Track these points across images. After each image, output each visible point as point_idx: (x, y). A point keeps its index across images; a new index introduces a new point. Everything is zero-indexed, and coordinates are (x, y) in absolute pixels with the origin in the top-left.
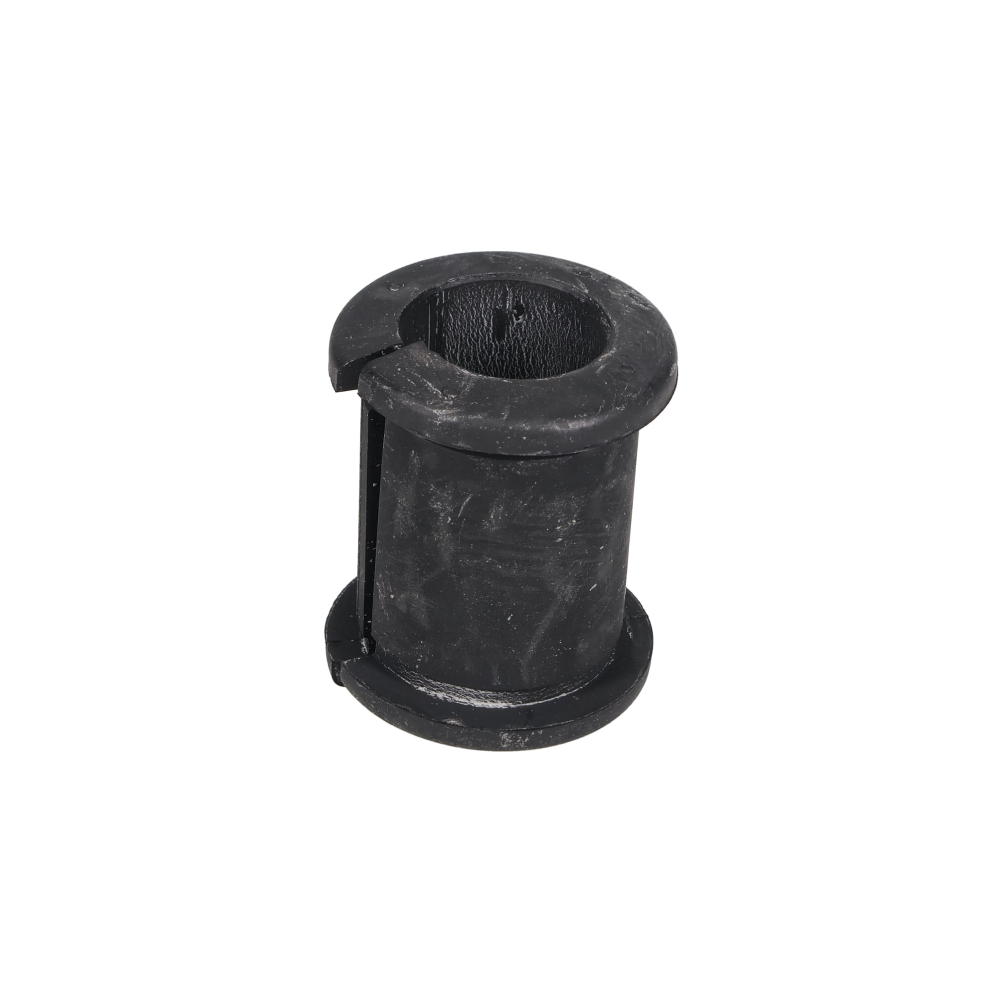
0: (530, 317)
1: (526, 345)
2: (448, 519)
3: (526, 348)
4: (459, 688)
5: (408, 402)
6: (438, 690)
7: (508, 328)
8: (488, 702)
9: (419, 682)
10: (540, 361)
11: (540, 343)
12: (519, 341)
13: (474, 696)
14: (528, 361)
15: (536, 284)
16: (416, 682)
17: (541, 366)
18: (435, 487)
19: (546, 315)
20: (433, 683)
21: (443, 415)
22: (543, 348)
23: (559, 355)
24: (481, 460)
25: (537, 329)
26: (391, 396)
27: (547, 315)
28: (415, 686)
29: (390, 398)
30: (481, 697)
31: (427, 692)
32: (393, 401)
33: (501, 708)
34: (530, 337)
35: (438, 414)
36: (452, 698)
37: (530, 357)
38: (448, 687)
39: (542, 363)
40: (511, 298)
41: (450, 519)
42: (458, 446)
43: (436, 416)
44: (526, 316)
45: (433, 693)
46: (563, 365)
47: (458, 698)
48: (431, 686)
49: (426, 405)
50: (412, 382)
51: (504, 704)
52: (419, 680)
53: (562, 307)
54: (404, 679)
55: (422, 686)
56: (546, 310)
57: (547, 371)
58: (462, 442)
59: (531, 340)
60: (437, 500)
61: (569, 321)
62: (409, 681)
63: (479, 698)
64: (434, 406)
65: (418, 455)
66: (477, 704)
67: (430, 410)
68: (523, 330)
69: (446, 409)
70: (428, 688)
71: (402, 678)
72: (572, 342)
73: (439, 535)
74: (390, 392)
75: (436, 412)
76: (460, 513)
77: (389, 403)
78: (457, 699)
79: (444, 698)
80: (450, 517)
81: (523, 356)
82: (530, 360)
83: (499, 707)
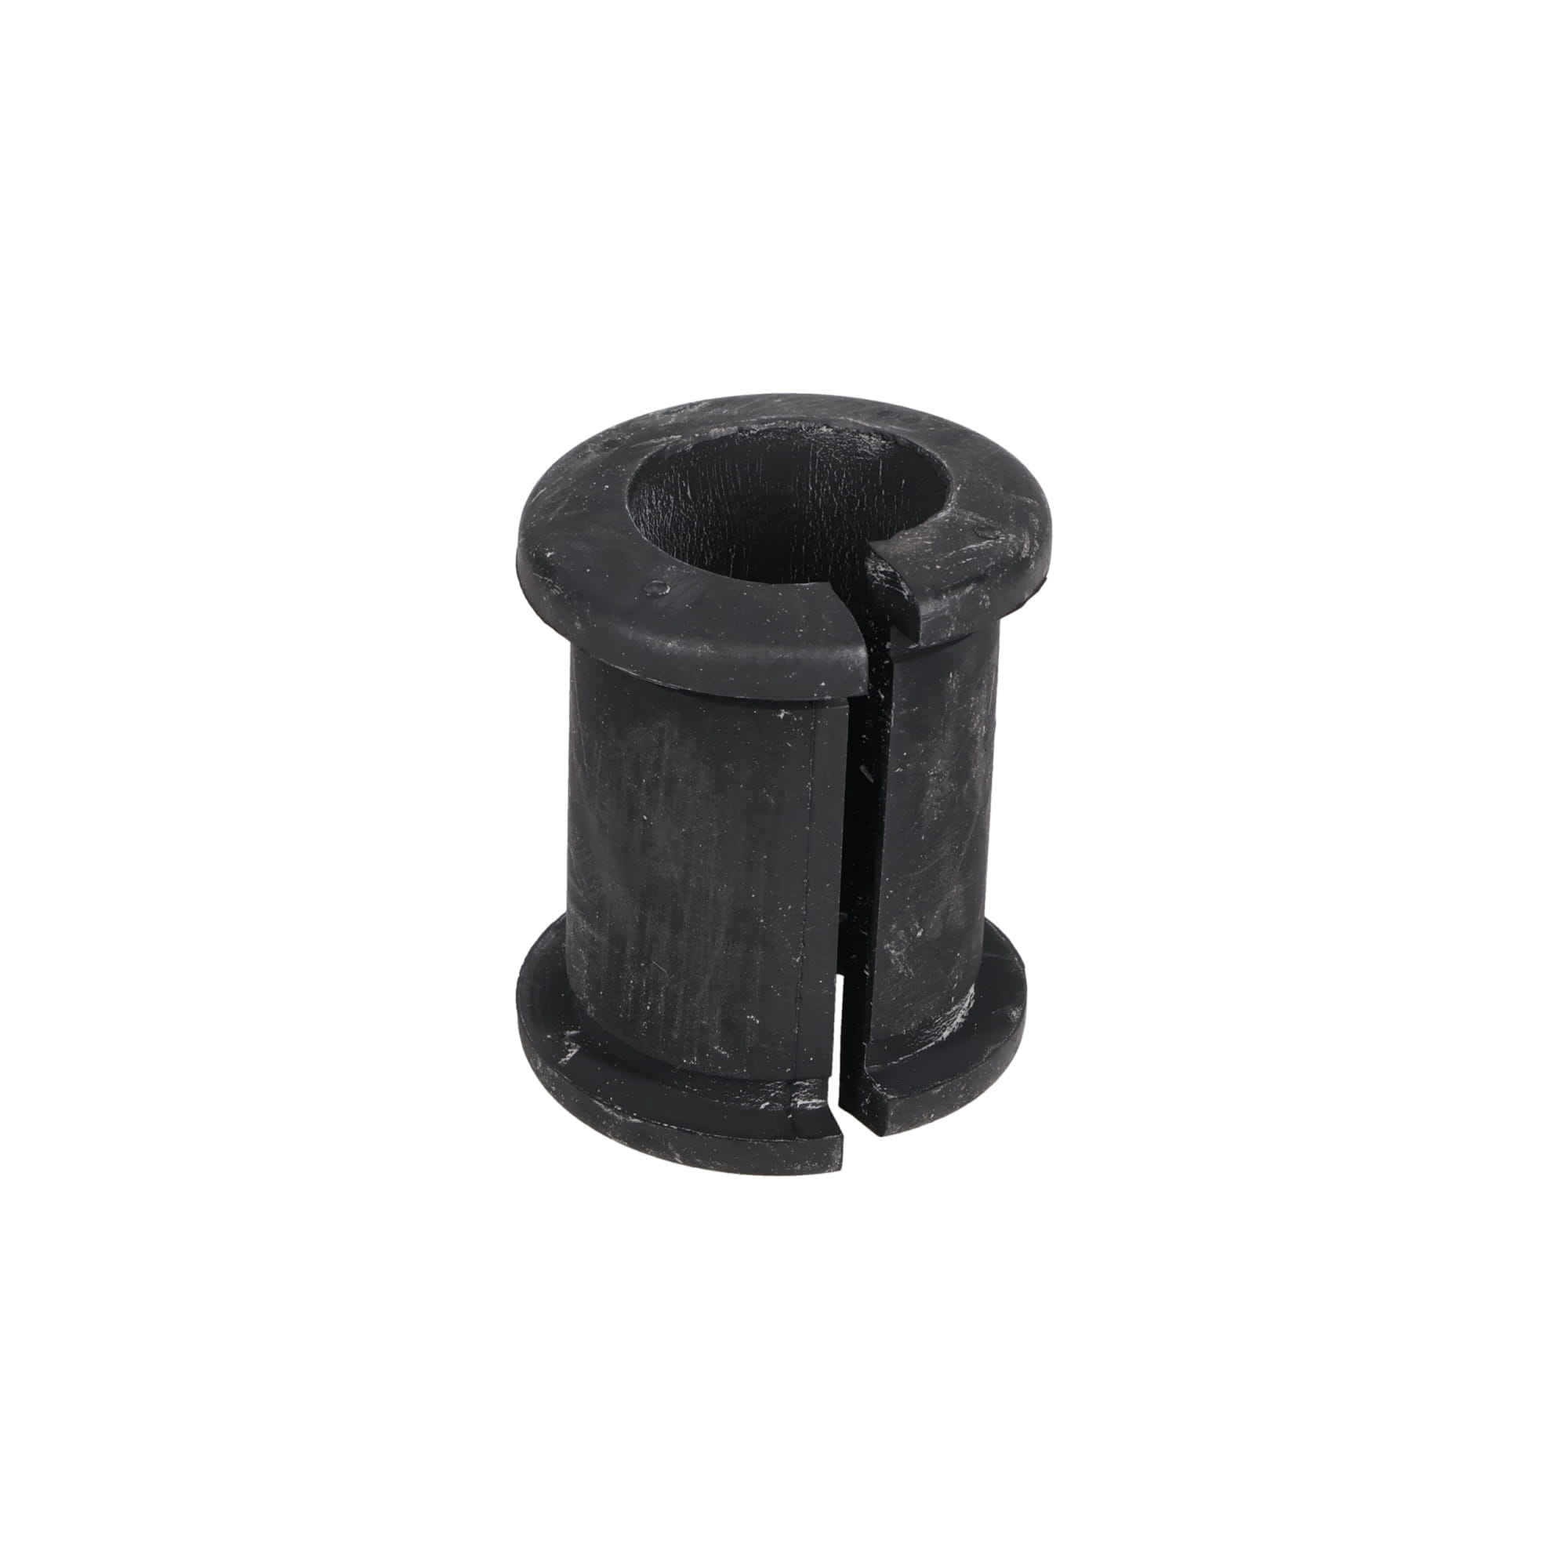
16: (927, 1039)
31: (951, 1030)
45: (955, 1025)
70: (946, 1027)
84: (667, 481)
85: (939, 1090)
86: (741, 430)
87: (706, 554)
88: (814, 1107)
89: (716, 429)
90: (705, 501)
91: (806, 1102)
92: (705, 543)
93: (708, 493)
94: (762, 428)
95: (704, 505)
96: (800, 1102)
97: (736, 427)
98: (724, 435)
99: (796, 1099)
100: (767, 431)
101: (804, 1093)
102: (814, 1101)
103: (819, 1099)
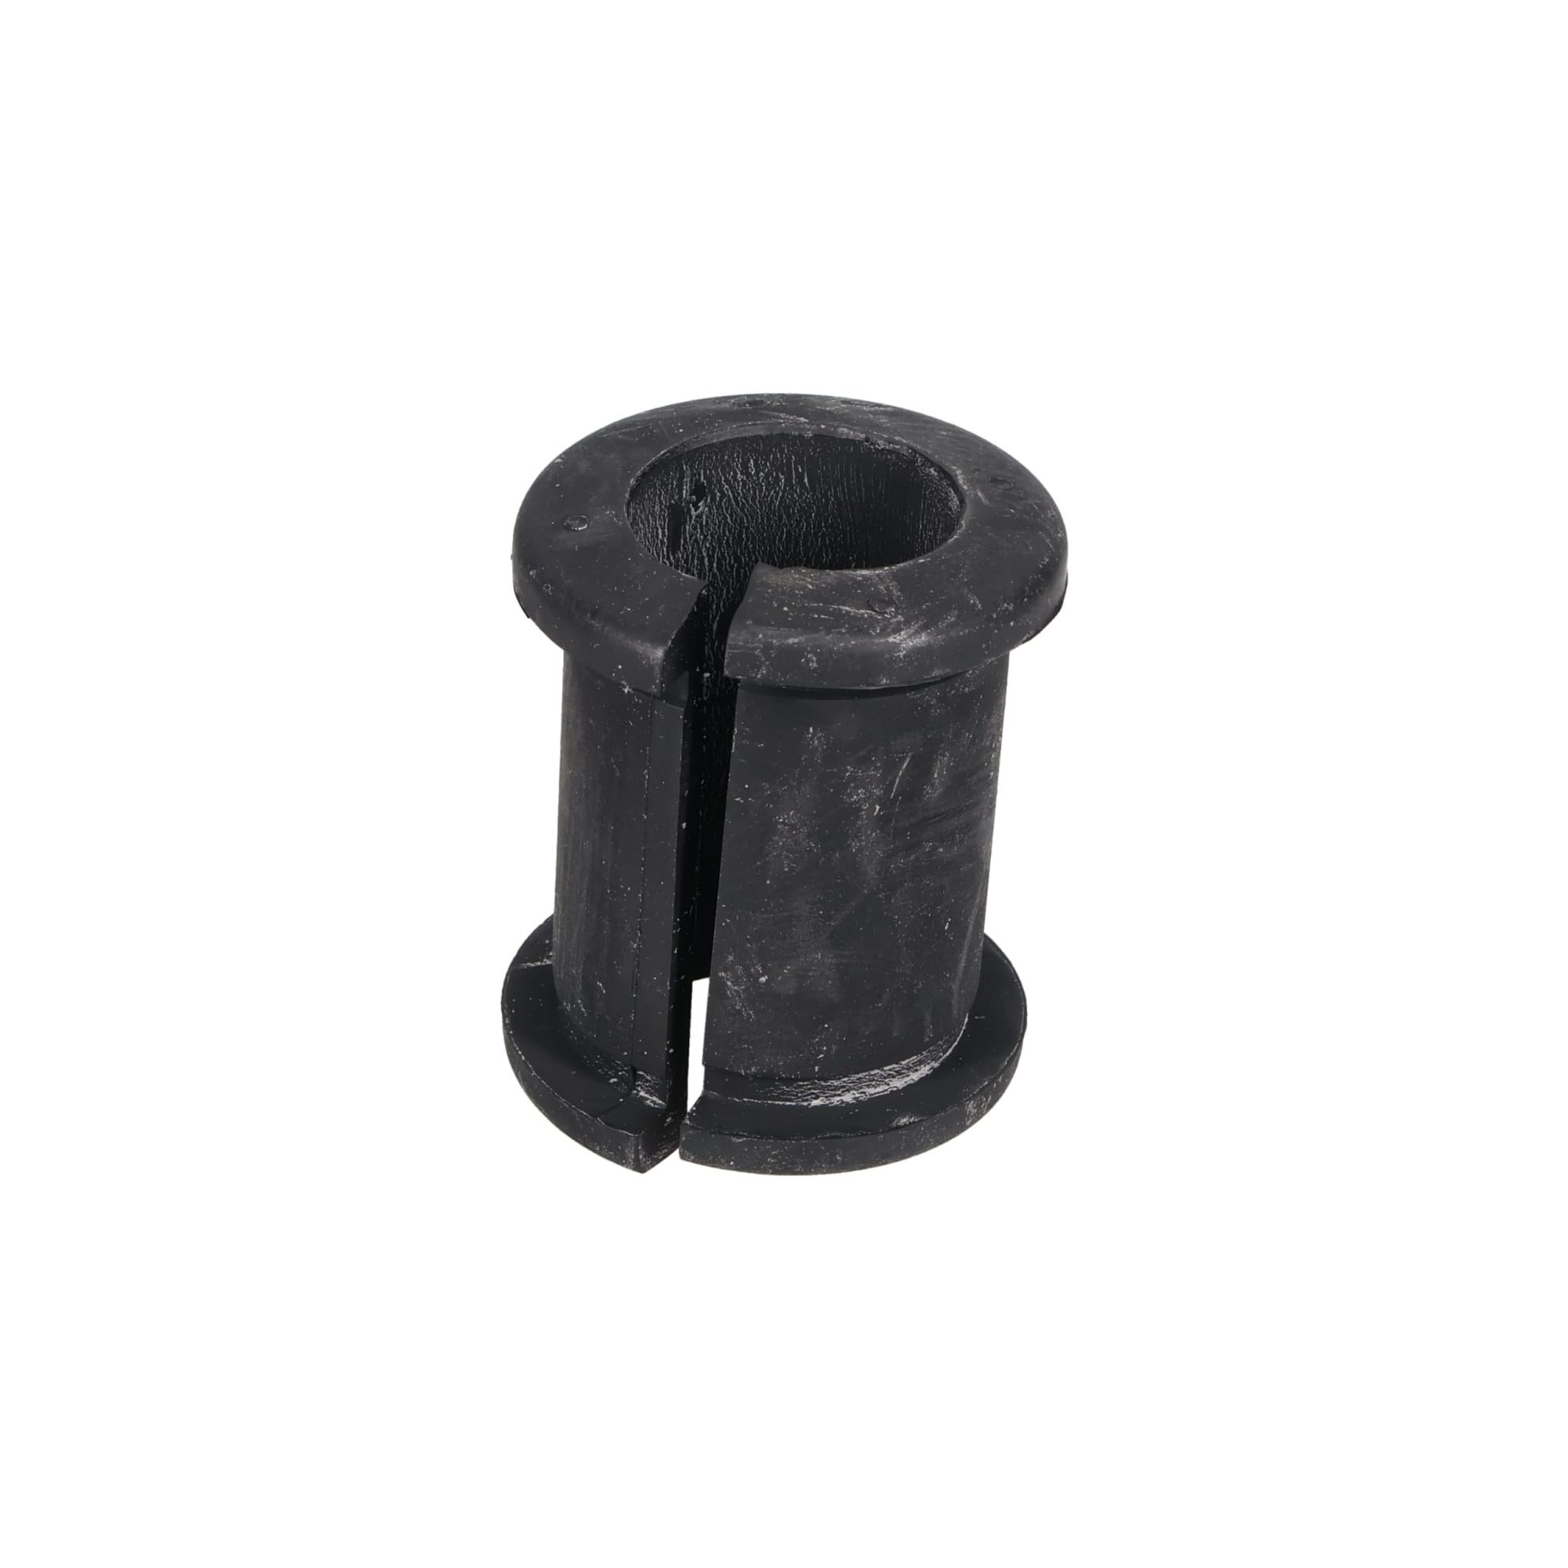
0: (713, 499)
1: (708, 545)
2: (875, 808)
3: (708, 549)
4: (876, 1071)
5: (842, 644)
6: (843, 1092)
7: (685, 528)
8: (911, 1073)
9: (813, 1093)
10: (730, 561)
11: (730, 532)
12: (698, 543)
13: (895, 1074)
14: (711, 569)
15: (721, 442)
16: (805, 1096)
17: (732, 567)
18: (854, 768)
19: (739, 483)
20: (836, 1084)
21: (905, 639)
22: (734, 538)
23: (764, 538)
24: (924, 693)
25: (725, 512)
26: (809, 648)
27: (741, 483)
28: (806, 1104)
29: (809, 652)
30: (903, 1071)
31: (827, 1102)
32: (816, 654)
33: (927, 1075)
34: (714, 529)
35: (897, 641)
36: (864, 1093)
37: (714, 562)
38: (859, 1079)
39: (732, 562)
40: (689, 479)
41: (878, 807)
42: (933, 678)
43: (896, 646)
44: (709, 498)
45: (836, 1100)
46: (770, 550)
47: (873, 1089)
48: (832, 1090)
49: (874, 637)
50: (822, 616)
51: (928, 1067)
52: (812, 1091)
53: (768, 459)
54: (781, 1103)
55: (817, 1098)
56: (739, 475)
57: (743, 571)
58: (938, 669)
59: (716, 534)
60: (857, 788)
61: (781, 477)
62: (791, 1100)
63: (901, 1074)
64: (885, 632)
65: (821, 731)
66: (899, 1083)
67: (883, 640)
68: (704, 523)
69: (903, 630)
70: (826, 1097)
71: (777, 1103)
72: (788, 507)
73: (861, 841)
74: (805, 645)
75: (894, 640)
76: (894, 791)
77: (808, 661)
78: (872, 1091)
79: (855, 1099)
80: (879, 805)
81: (704, 565)
82: (715, 565)
83: (924, 1075)
84: (775, 458)
85: (740, 1140)
86: (867, 440)
87: (824, 550)
88: (652, 1105)
89: (845, 429)
90: (825, 496)
91: (647, 1096)
92: (823, 539)
93: (829, 489)
94: (887, 447)
95: (823, 500)
96: (642, 1094)
97: (864, 436)
98: (850, 438)
99: (639, 1089)
100: (890, 452)
101: (646, 1086)
102: (654, 1098)
103: (660, 1099)
